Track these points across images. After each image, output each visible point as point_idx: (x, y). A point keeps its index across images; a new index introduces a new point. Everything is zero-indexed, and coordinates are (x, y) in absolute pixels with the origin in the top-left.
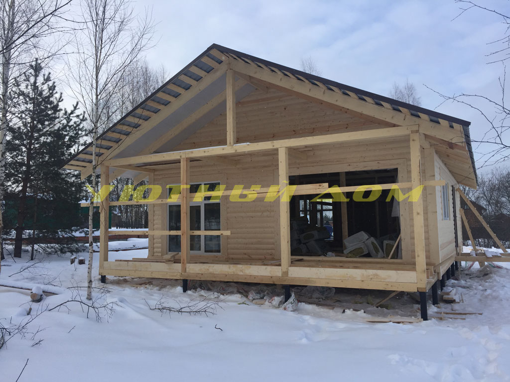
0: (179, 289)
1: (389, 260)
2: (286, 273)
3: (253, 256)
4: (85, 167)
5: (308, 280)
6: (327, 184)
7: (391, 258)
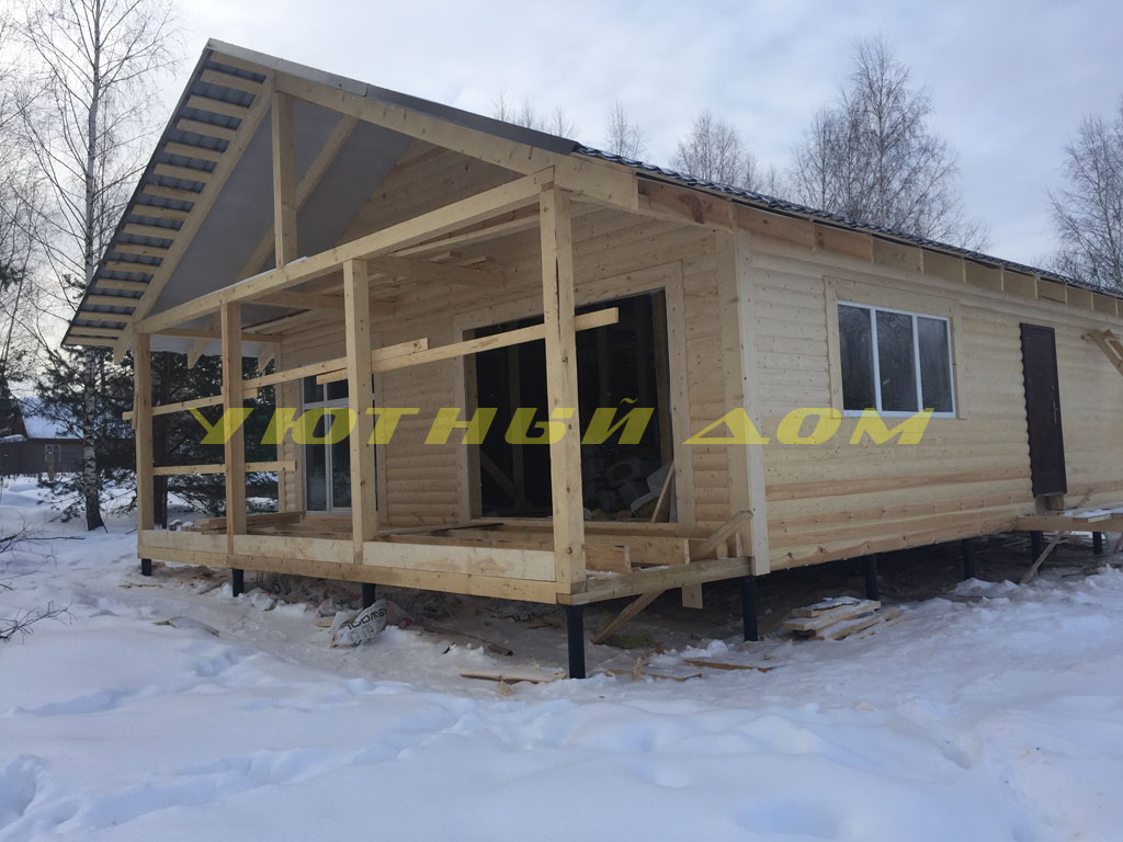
0: (227, 590)
1: (651, 525)
2: (359, 556)
3: (426, 519)
4: (116, 338)
5: (389, 572)
6: (424, 342)
7: (657, 521)
